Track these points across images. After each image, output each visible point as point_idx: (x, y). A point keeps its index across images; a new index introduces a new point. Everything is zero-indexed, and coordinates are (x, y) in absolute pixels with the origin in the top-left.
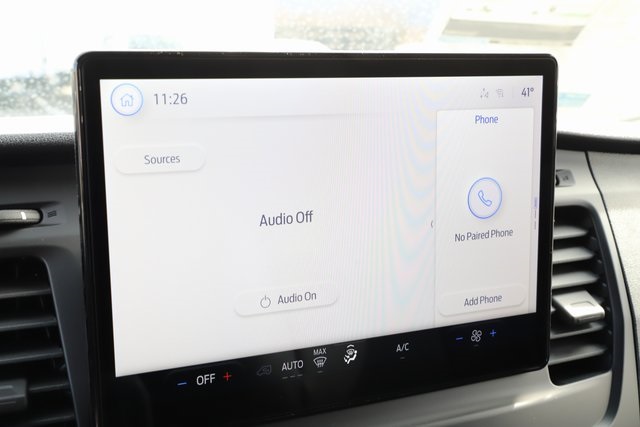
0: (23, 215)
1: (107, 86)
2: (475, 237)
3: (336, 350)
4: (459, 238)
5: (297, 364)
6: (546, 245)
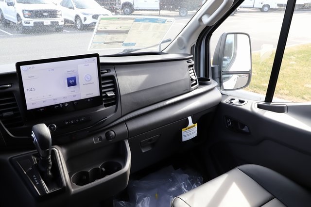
0: (9, 86)
1: (21, 67)
2: (87, 84)
3: (64, 104)
4: (84, 85)
5: (58, 106)
6: (100, 84)
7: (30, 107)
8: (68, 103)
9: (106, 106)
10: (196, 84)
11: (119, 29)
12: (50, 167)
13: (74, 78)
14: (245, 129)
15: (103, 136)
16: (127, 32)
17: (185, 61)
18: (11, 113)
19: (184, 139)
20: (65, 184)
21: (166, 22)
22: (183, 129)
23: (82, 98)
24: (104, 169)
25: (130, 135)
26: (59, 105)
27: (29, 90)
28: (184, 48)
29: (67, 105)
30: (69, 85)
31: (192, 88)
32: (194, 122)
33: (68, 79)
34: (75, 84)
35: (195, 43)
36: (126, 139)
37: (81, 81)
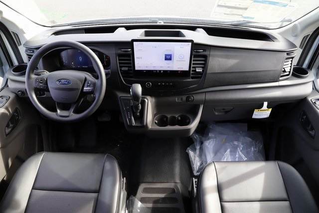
1: (134, 43)
2: (180, 61)
3: (160, 71)
4: (177, 61)
7: (137, 68)
8: (163, 71)
9: (192, 78)
10: (288, 75)
11: (238, 6)
12: (139, 111)
13: (171, 55)
14: (312, 133)
15: (184, 98)
16: (246, 9)
17: (286, 53)
18: (127, 69)
19: (254, 116)
20: (145, 124)
21: (287, 6)
22: (255, 110)
23: (174, 70)
24: (179, 118)
25: (205, 103)
26: (156, 71)
27: (138, 58)
28: (296, 36)
29: (162, 72)
30: (166, 59)
31: (280, 79)
32: (268, 107)
33: (166, 55)
34: (170, 59)
35: (311, 33)
36: (202, 104)
37: (175, 58)
